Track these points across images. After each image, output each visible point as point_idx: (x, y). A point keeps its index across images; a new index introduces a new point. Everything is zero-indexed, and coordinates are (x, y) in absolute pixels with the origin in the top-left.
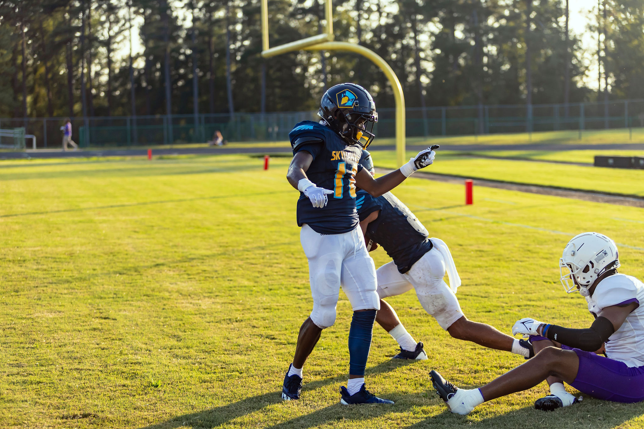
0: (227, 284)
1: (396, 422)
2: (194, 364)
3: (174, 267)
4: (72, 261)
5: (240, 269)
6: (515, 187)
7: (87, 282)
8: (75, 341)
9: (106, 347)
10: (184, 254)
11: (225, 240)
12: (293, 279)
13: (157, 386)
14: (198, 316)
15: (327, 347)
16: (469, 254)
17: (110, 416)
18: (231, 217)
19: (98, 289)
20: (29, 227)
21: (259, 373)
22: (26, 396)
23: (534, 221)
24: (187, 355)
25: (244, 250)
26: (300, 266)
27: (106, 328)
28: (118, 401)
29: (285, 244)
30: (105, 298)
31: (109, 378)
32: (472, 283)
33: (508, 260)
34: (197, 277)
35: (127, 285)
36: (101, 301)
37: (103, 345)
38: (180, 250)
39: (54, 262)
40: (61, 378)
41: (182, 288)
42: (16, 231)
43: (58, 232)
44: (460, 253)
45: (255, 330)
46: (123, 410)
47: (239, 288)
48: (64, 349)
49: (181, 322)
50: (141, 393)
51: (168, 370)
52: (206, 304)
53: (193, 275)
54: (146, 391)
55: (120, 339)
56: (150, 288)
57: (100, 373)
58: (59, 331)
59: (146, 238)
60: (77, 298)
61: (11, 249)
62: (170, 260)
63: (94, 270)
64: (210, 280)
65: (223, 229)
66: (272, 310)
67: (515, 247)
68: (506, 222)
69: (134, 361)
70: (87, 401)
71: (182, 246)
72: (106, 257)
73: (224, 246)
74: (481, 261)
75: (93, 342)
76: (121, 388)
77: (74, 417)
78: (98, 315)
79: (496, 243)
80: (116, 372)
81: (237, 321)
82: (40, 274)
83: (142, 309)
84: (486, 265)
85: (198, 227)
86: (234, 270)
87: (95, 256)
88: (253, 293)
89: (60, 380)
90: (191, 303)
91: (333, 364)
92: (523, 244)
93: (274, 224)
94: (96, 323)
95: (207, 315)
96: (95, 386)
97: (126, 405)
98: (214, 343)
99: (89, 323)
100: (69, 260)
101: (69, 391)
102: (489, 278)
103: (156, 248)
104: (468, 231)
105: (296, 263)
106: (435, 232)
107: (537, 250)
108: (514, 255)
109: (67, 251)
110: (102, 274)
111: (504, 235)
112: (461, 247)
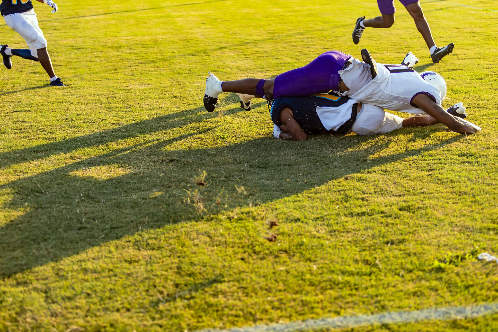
0: (275, 61)
1: (408, 163)
2: (252, 122)
3: (234, 50)
4: (156, 46)
5: (285, 50)
7: (168, 62)
8: (161, 106)
9: (184, 110)
10: (241, 40)
11: (272, 28)
13: (224, 138)
16: (465, 35)
17: (189, 161)
18: (276, 10)
19: (177, 67)
20: (122, 22)
22: (126, 146)
24: (246, 115)
25: (287, 36)
27: (183, 96)
29: (319, 30)
30: (182, 74)
31: (188, 133)
32: (467, 58)
34: (252, 57)
35: (198, 63)
36: (179, 76)
37: (182, 108)
38: (238, 36)
39: (143, 47)
41: (240, 65)
42: (113, 25)
43: (145, 25)
44: (457, 35)
46: (199, 156)
47: (284, 65)
48: (153, 112)
50: (212, 143)
51: (232, 126)
53: (249, 55)
54: (216, 142)
55: (195, 104)
56: (216, 65)
57: (180, 129)
58: (149, 100)
59: (212, 28)
60: (161, 74)
61: (110, 39)
62: (230, 44)
63: (173, 53)
64: (262, 58)
65: (271, 20)
68: (494, 9)
69: (206, 120)
70: (172, 150)
71: (239, 34)
72: (182, 43)
73: (272, 33)
74: (473, 40)
75: (174, 106)
76: (197, 140)
77: (163, 161)
79: (486, 26)
80: (192, 129)
82: (133, 57)
84: (478, 43)
85: (252, 19)
86: (280, 51)
87: (173, 42)
89: (151, 135)
93: (310, 15)
94: (176, 92)
96: (177, 138)
97: (202, 153)
99: (171, 92)
100: (153, 46)
102: (481, 53)
103: (219, 36)
104: (463, 17)
105: (328, 44)
106: (437, 18)
109: (152, 39)
110: (179, 56)
111: (492, 20)
112: (458, 30)
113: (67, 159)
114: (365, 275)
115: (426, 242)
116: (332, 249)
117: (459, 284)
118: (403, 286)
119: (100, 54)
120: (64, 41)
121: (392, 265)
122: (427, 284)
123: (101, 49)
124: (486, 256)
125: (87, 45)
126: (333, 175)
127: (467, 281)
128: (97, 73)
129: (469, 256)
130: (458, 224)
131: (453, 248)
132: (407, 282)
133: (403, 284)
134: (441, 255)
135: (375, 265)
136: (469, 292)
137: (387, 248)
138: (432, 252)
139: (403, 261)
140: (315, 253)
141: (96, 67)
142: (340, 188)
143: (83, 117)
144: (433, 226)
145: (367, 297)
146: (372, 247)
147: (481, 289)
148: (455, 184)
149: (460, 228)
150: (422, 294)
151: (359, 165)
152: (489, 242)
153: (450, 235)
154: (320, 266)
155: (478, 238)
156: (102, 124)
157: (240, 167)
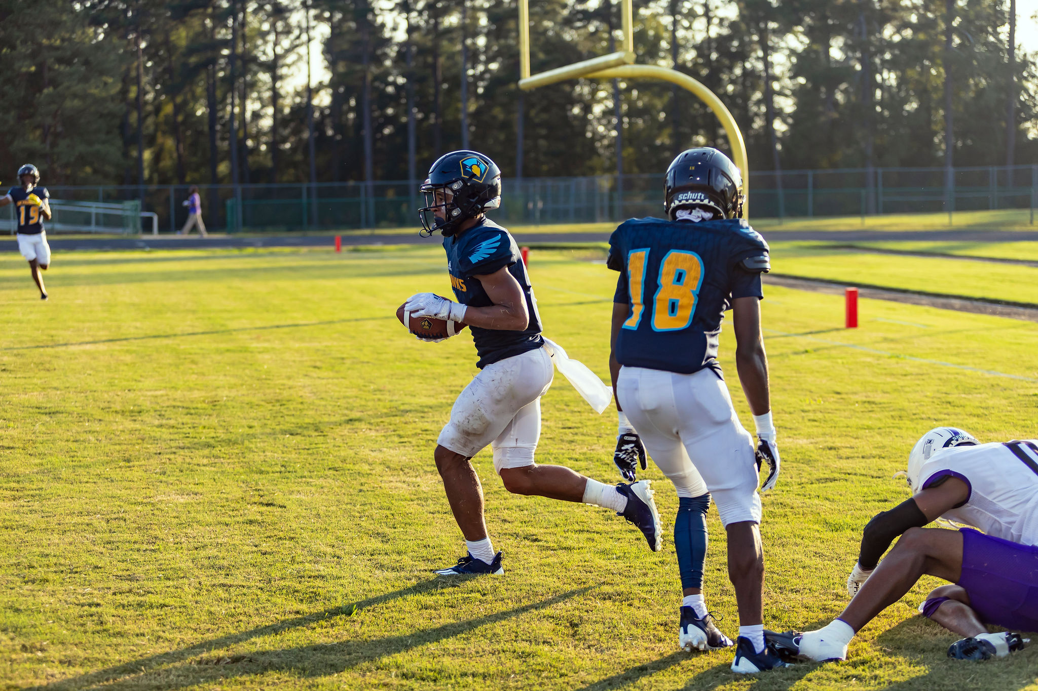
2: (409, 579)
3: (378, 425)
4: (215, 413)
6: (925, 300)
7: (239, 446)
8: (220, 541)
9: (269, 550)
10: (393, 404)
11: (459, 382)
12: (568, 445)
13: (350, 614)
14: (415, 502)
15: (622, 554)
16: (853, 407)
17: (275, 660)
19: (256, 458)
20: (147, 358)
21: (513, 595)
22: (143, 627)
23: (957, 355)
24: (398, 564)
26: (579, 425)
27: (268, 520)
28: (288, 636)
30: (268, 473)
31: (273, 599)
32: (856, 455)
33: (915, 417)
34: (414, 441)
35: (302, 451)
36: (261, 476)
37: (264, 547)
38: (388, 397)
39: (187, 414)
40: (199, 598)
41: (390, 458)
42: (127, 365)
43: (194, 366)
44: (837, 406)
45: (507, 525)
48: (203, 553)
49: (388, 512)
50: (325, 624)
51: (367, 588)
52: (427, 483)
53: (408, 436)
54: (332, 622)
55: (292, 539)
56: (339, 457)
57: (259, 592)
58: (195, 524)
59: (332, 378)
60: (223, 472)
61: (119, 393)
62: (370, 413)
63: (250, 427)
65: (456, 365)
67: (926, 396)
68: (912, 355)
69: (313, 574)
71: (389, 391)
72: (270, 407)
74: (870, 418)
75: (248, 542)
76: (292, 616)
77: (219, 661)
78: (257, 499)
79: (896, 390)
80: (284, 591)
82: (165, 433)
83: (326, 490)
84: (880, 425)
85: (416, 361)
87: (251, 405)
89: (196, 603)
90: (404, 482)
91: (631, 582)
92: (938, 391)
94: (253, 512)
95: (430, 502)
96: (252, 611)
97: (302, 644)
98: (441, 546)
99: (242, 512)
100: (211, 412)
101: (210, 620)
102: (884, 447)
103: (348, 394)
104: (850, 370)
105: (572, 419)
106: (797, 371)
107: (962, 402)
108: (925, 409)
109: (208, 398)
110: (262, 434)
111: (908, 378)
112: (839, 396)
113: (14, 650)
119: (97, 427)
120: (23, 397)
123: (98, 414)
125: (70, 407)
128: (87, 467)
141: (86, 453)
143: (54, 560)
156: (93, 576)
157: (383, 676)
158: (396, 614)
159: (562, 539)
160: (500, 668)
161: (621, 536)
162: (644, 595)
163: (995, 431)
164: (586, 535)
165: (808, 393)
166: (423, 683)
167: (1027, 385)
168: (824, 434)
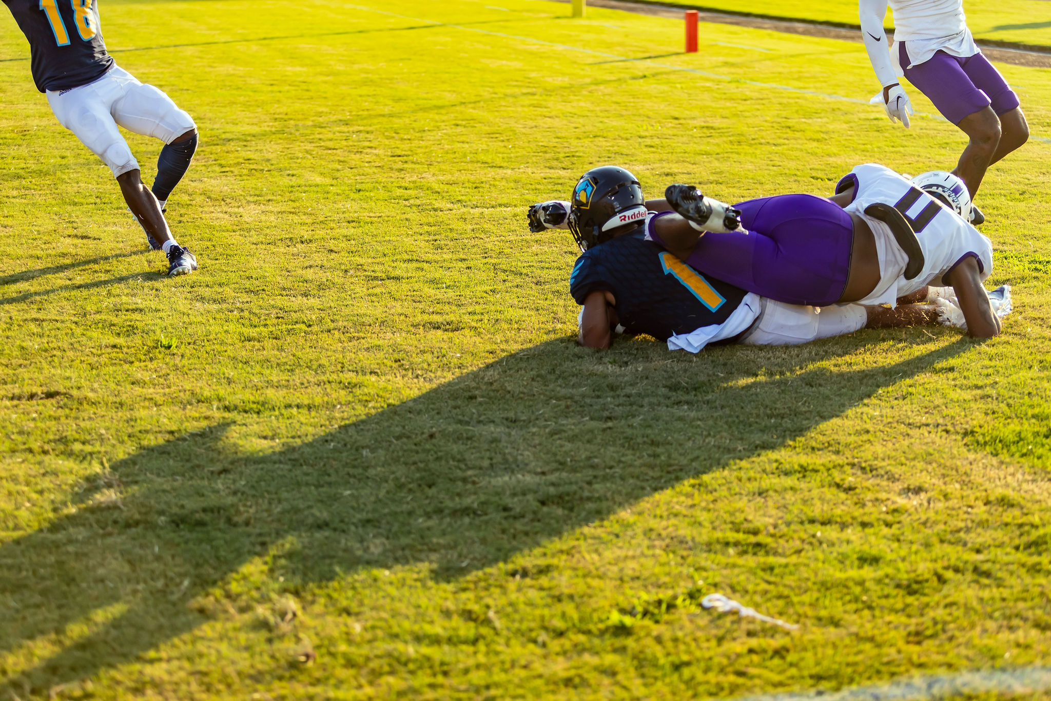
0: (286, 181)
2: (232, 311)
4: (25, 143)
5: (309, 157)
6: (768, 23)
7: (51, 178)
9: (83, 283)
10: (214, 132)
11: (283, 109)
12: (397, 174)
13: (169, 347)
14: (238, 233)
16: (691, 133)
17: (91, 395)
18: (294, 70)
19: (70, 189)
21: (339, 326)
23: (799, 79)
24: (220, 297)
25: (315, 126)
26: (409, 153)
27: (83, 252)
28: (105, 370)
29: (383, 116)
30: (82, 204)
31: (89, 333)
33: (754, 142)
34: (236, 170)
36: (75, 208)
37: (79, 280)
40: (9, 333)
41: (211, 189)
44: (675, 132)
45: (333, 255)
46: (112, 386)
47: (307, 189)
49: (209, 244)
50: (143, 357)
51: (187, 320)
52: (250, 214)
53: (230, 166)
54: (151, 355)
55: (108, 271)
57: (73, 326)
60: (34, 204)
63: (63, 158)
64: (258, 174)
65: (280, 92)
66: (362, 224)
67: (766, 121)
68: (752, 80)
69: (130, 307)
70: (53, 371)
71: (210, 119)
73: (281, 119)
74: (708, 143)
75: (62, 275)
76: (109, 350)
77: (32, 396)
78: (71, 231)
79: (735, 115)
80: (100, 325)
81: (302, 242)
84: (718, 151)
85: (238, 88)
86: (298, 158)
88: (329, 196)
89: (8, 338)
90: (226, 213)
91: (462, 311)
92: (778, 116)
93: (365, 83)
94: (67, 245)
95: (253, 232)
96: (65, 346)
97: (119, 378)
98: (265, 277)
99: (54, 245)
100: (21, 142)
101: (22, 355)
102: (721, 172)
104: (689, 94)
105: (402, 146)
106: (634, 96)
107: (802, 127)
108: (764, 133)
109: (17, 127)
110: (76, 164)
111: (748, 102)
112: (677, 122)
114: (465, 642)
115: (594, 572)
116: (397, 588)
117: (662, 661)
118: (544, 666)
121: (521, 620)
122: (594, 661)
124: (719, 601)
126: (404, 427)
127: (677, 654)
129: (684, 600)
130: (664, 533)
131: (652, 584)
132: (554, 657)
133: (543, 661)
134: (626, 598)
135: (487, 622)
136: (680, 676)
137: (512, 584)
138: (608, 593)
139: (546, 612)
140: (359, 597)
142: (416, 458)
144: (611, 537)
145: (466, 691)
146: (482, 584)
147: (706, 671)
148: (660, 450)
149: (668, 541)
150: (584, 683)
151: (459, 407)
152: (725, 572)
153: (646, 556)
154: (369, 624)
155: (703, 563)
157: (204, 409)
158: (217, 347)
159: (391, 269)
160: (326, 399)
161: (451, 265)
162: (474, 324)
163: (835, 155)
164: (415, 265)
165: (645, 118)
166: (246, 415)
167: (869, 109)
168: (661, 160)
